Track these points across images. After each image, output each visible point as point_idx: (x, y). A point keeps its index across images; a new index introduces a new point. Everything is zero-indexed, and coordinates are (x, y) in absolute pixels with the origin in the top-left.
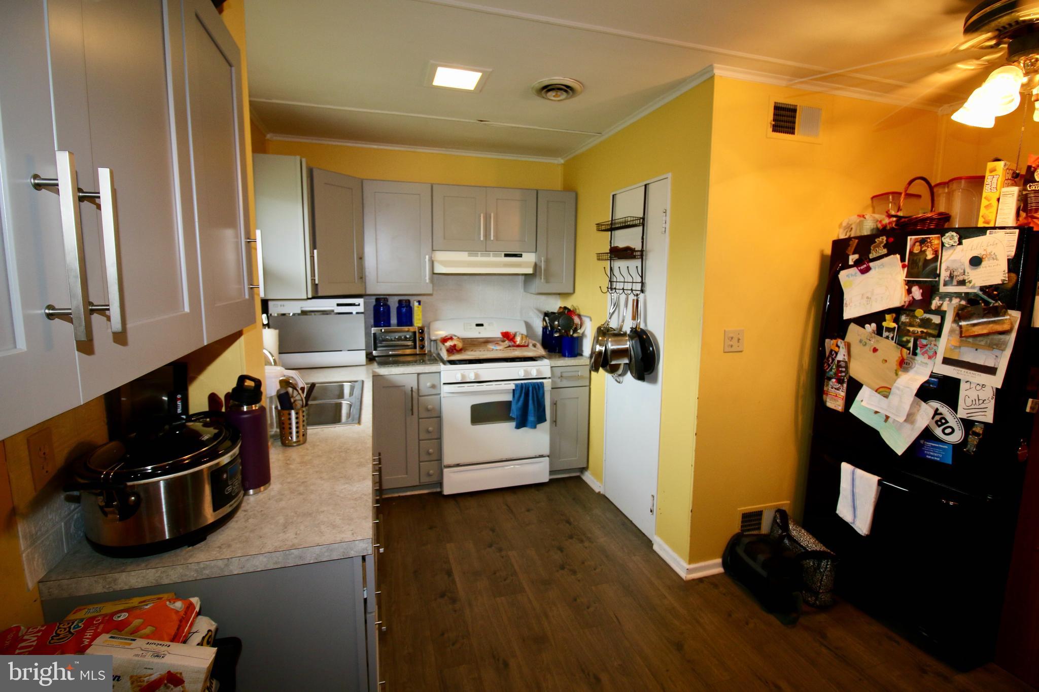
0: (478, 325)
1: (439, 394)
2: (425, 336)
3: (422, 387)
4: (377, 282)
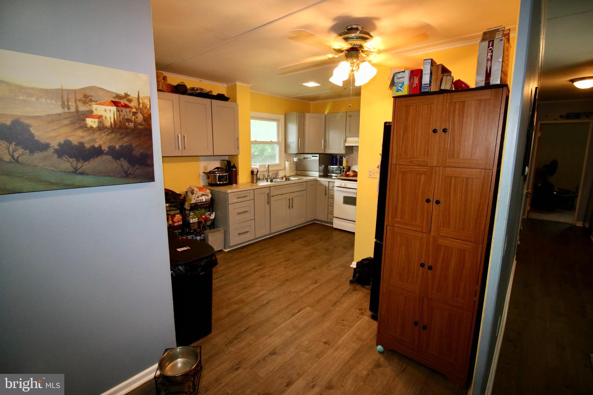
1: (334, 190)
2: (345, 170)
3: (330, 186)
4: (329, 149)
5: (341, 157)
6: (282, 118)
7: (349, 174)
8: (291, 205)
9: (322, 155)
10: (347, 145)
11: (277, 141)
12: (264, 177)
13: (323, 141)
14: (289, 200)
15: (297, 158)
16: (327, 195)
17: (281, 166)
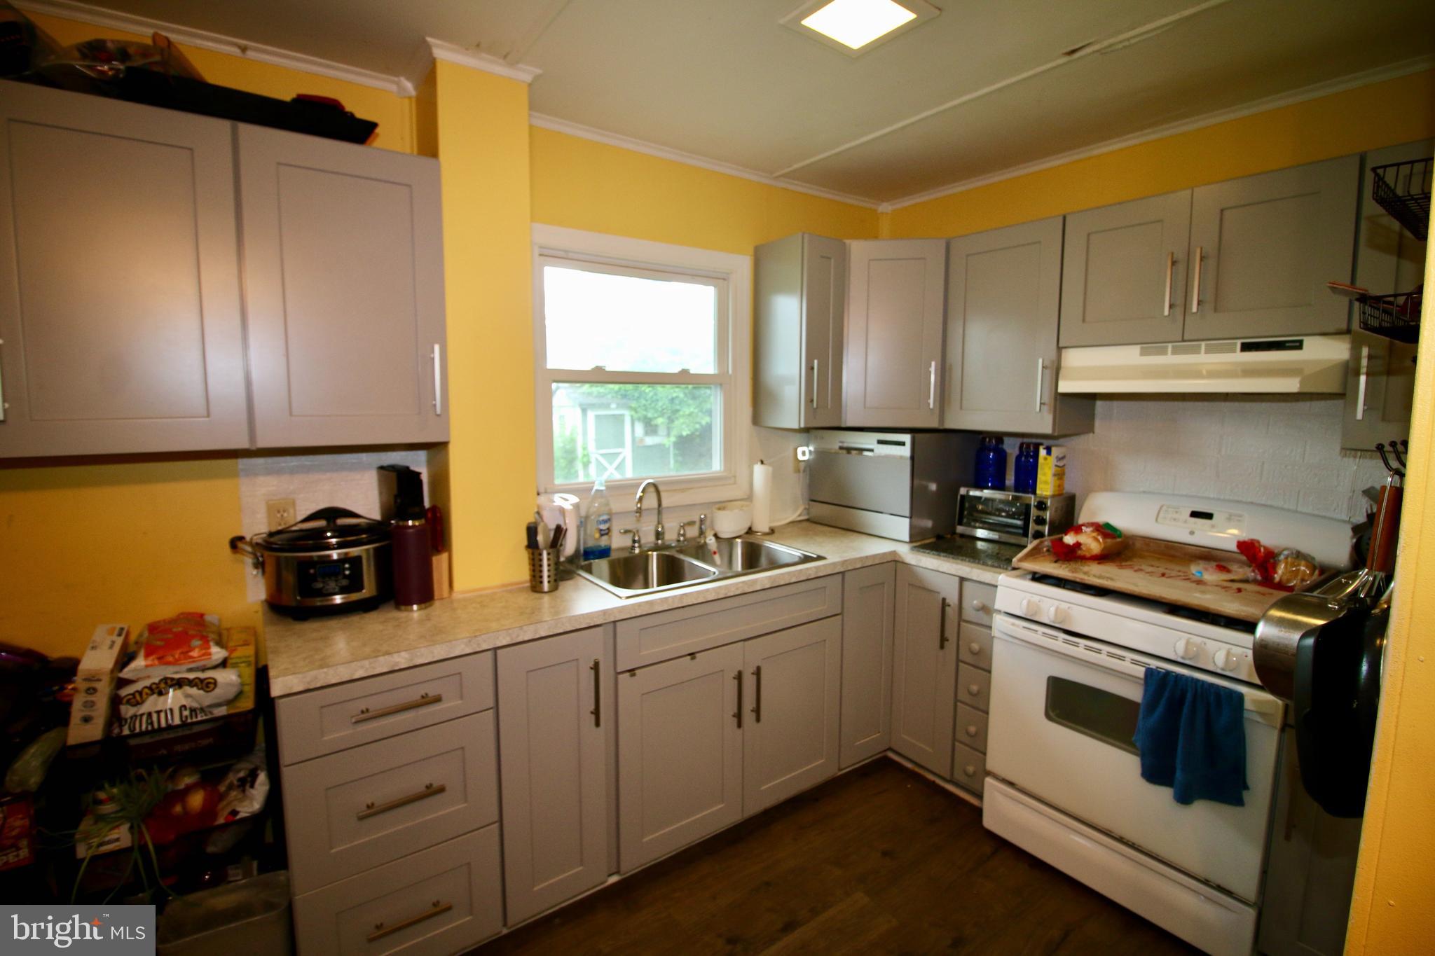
0: (1195, 514)
1: (990, 627)
2: (1048, 515)
3: (965, 605)
4: (961, 408)
5: (1030, 449)
6: (742, 266)
7: (1078, 545)
8: (749, 703)
9: (927, 435)
10: (1065, 387)
11: (716, 372)
12: (634, 541)
13: (933, 369)
14: (739, 677)
15: (811, 448)
16: (951, 646)
17: (735, 483)
